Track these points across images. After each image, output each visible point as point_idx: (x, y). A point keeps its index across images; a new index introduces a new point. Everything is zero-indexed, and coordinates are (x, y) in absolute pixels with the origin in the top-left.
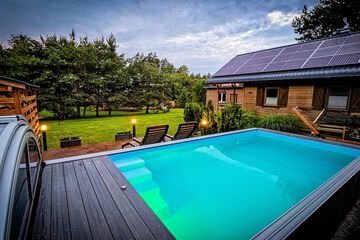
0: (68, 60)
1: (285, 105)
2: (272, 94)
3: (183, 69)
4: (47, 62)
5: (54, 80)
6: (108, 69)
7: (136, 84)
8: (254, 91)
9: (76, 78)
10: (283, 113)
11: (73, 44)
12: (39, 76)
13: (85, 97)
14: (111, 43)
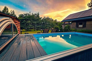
0: (29, 18)
1: (85, 27)
2: (81, 24)
3: (56, 20)
4: (24, 18)
5: (26, 22)
6: (37, 20)
7: (43, 23)
8: (75, 23)
9: (30, 22)
10: (85, 29)
11: (30, 14)
12: (23, 21)
13: (32, 26)
14: (38, 14)
